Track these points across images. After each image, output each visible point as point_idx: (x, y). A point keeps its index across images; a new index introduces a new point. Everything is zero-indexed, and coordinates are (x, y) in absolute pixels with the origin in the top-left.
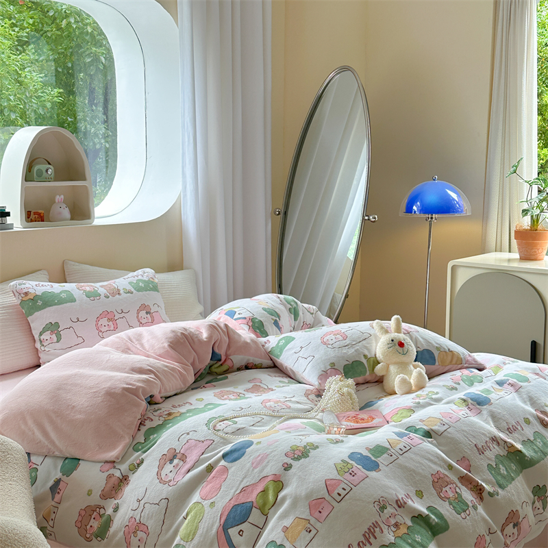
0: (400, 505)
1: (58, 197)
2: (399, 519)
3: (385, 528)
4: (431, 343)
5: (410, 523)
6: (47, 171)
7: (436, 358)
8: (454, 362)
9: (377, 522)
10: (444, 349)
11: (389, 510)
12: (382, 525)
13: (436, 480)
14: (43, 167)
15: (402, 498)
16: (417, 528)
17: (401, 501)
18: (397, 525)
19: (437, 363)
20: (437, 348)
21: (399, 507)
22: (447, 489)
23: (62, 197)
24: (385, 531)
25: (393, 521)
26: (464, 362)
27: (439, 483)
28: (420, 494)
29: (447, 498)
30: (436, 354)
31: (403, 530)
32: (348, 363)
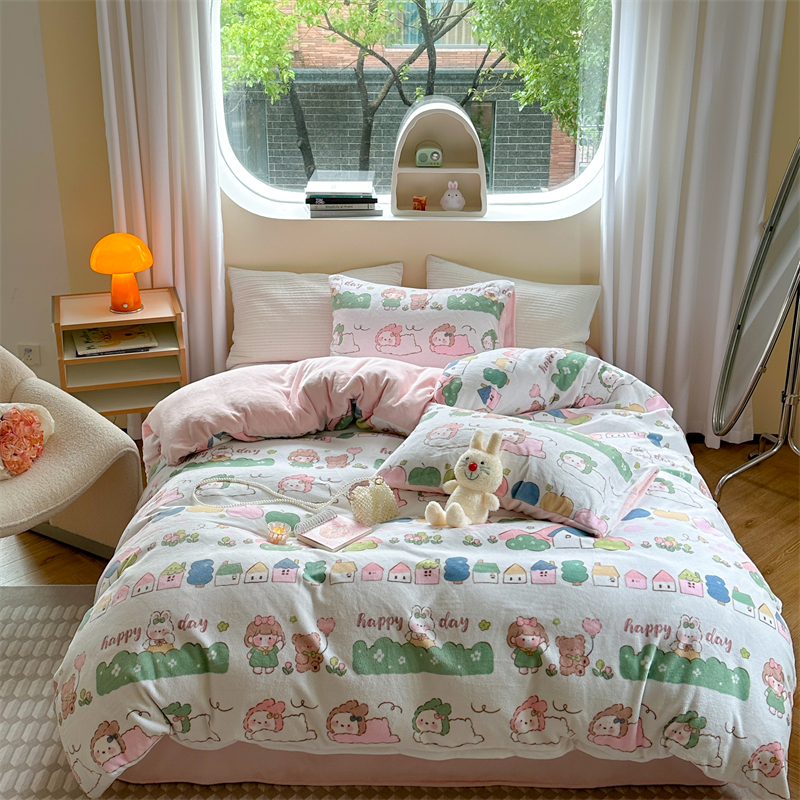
0: (181, 625)
1: (450, 183)
2: (169, 638)
3: (144, 637)
4: (544, 477)
5: (178, 646)
6: (432, 155)
7: (540, 498)
8: (560, 511)
9: (140, 629)
10: (557, 490)
11: (166, 625)
12: (143, 633)
13: (258, 623)
14: (428, 151)
15: (191, 622)
16: (185, 655)
17: (187, 624)
18: (160, 642)
19: (538, 504)
20: (549, 487)
21: (180, 627)
22: (265, 638)
23: (456, 183)
24: (141, 641)
25: (159, 636)
26: (572, 516)
27: (259, 627)
28: (223, 627)
29: (254, 645)
30: (542, 492)
31: (164, 649)
32: (422, 466)
